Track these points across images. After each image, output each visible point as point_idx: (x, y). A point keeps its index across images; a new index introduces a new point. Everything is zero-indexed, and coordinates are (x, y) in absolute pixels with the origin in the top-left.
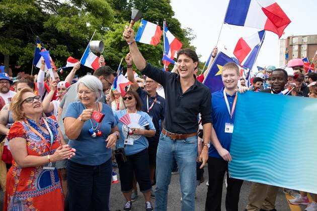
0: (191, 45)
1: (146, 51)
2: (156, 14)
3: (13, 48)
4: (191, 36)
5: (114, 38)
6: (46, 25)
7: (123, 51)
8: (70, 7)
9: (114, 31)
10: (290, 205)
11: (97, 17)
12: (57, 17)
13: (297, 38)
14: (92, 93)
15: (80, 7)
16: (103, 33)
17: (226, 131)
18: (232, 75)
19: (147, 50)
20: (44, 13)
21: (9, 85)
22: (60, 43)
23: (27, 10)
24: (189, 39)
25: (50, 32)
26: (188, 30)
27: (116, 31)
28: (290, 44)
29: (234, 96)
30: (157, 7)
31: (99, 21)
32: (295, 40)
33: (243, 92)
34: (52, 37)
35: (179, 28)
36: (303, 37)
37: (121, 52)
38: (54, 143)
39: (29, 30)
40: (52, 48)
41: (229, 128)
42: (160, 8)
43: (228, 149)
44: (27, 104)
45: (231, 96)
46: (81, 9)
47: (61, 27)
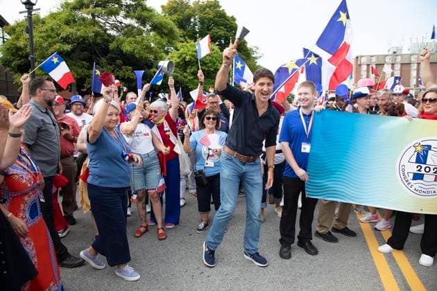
0: (257, 64)
1: (212, 71)
2: (222, 33)
3: (80, 71)
4: (258, 55)
5: (179, 58)
6: (112, 46)
7: (188, 71)
8: (135, 27)
9: (178, 50)
10: (361, 223)
11: (162, 37)
12: (121, 37)
13: (365, 58)
15: (145, 27)
16: (167, 53)
17: (303, 151)
18: (306, 94)
19: (212, 69)
20: (109, 35)
21: (82, 107)
22: (125, 64)
23: (93, 32)
24: (256, 58)
25: (115, 54)
26: (254, 49)
27: (180, 51)
28: (359, 63)
30: (222, 25)
31: (164, 41)
32: (364, 60)
34: (117, 59)
35: (245, 46)
36: (372, 56)
37: (186, 72)
39: (95, 53)
40: (117, 69)
41: (306, 148)
42: (225, 26)
43: (305, 169)
45: (307, 114)
46: (145, 29)
47: (127, 48)
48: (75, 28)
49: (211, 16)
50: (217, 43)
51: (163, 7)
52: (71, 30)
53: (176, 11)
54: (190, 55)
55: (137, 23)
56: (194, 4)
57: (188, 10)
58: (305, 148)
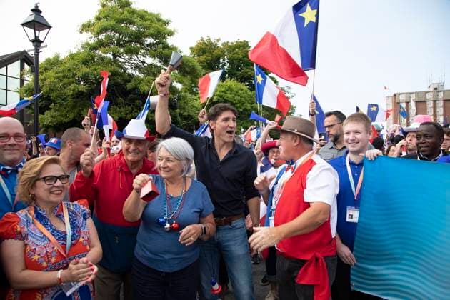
4: (290, 95)
6: (129, 86)
8: (157, 66)
13: (404, 95)
14: (176, 162)
17: (348, 220)
19: (241, 110)
23: (110, 71)
26: (286, 89)
28: (397, 101)
29: (361, 164)
32: (402, 98)
33: (372, 157)
36: (411, 93)
38: (72, 245)
41: (353, 215)
44: (44, 183)
45: (357, 163)
48: (92, 68)
49: (240, 56)
50: (247, 84)
51: (191, 48)
52: (88, 70)
53: (204, 52)
54: (218, 95)
55: (159, 62)
56: (223, 45)
57: (216, 51)
58: (351, 216)
